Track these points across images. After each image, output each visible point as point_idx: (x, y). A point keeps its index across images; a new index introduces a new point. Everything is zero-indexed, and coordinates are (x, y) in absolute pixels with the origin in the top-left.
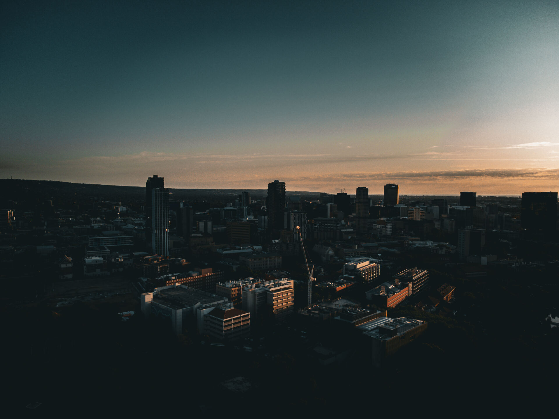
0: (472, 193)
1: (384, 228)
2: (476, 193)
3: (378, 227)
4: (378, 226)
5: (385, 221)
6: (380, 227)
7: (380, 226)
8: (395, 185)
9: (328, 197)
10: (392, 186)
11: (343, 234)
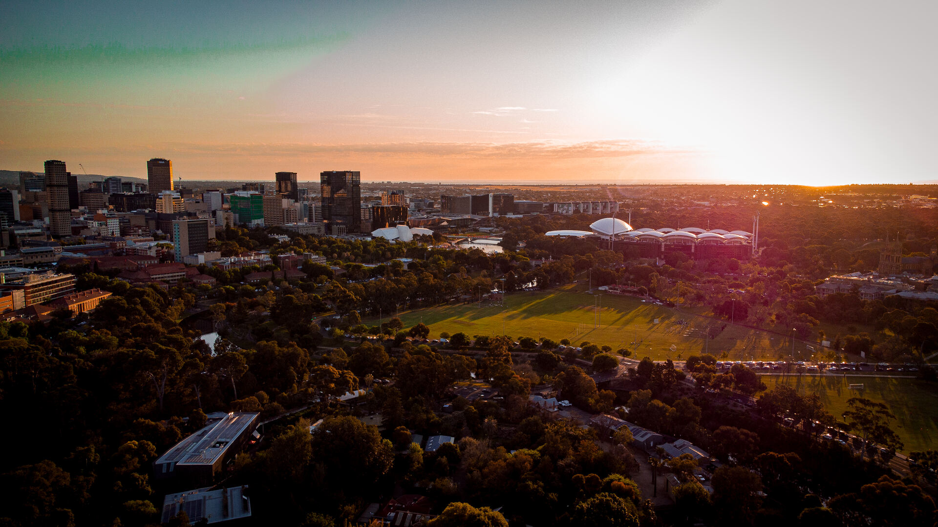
0: (289, 174)
1: (104, 226)
2: (296, 174)
3: (94, 226)
4: (94, 223)
5: (106, 215)
6: (97, 225)
7: (97, 222)
8: (165, 161)
9: (37, 178)
10: (160, 162)
11: (18, 237)
